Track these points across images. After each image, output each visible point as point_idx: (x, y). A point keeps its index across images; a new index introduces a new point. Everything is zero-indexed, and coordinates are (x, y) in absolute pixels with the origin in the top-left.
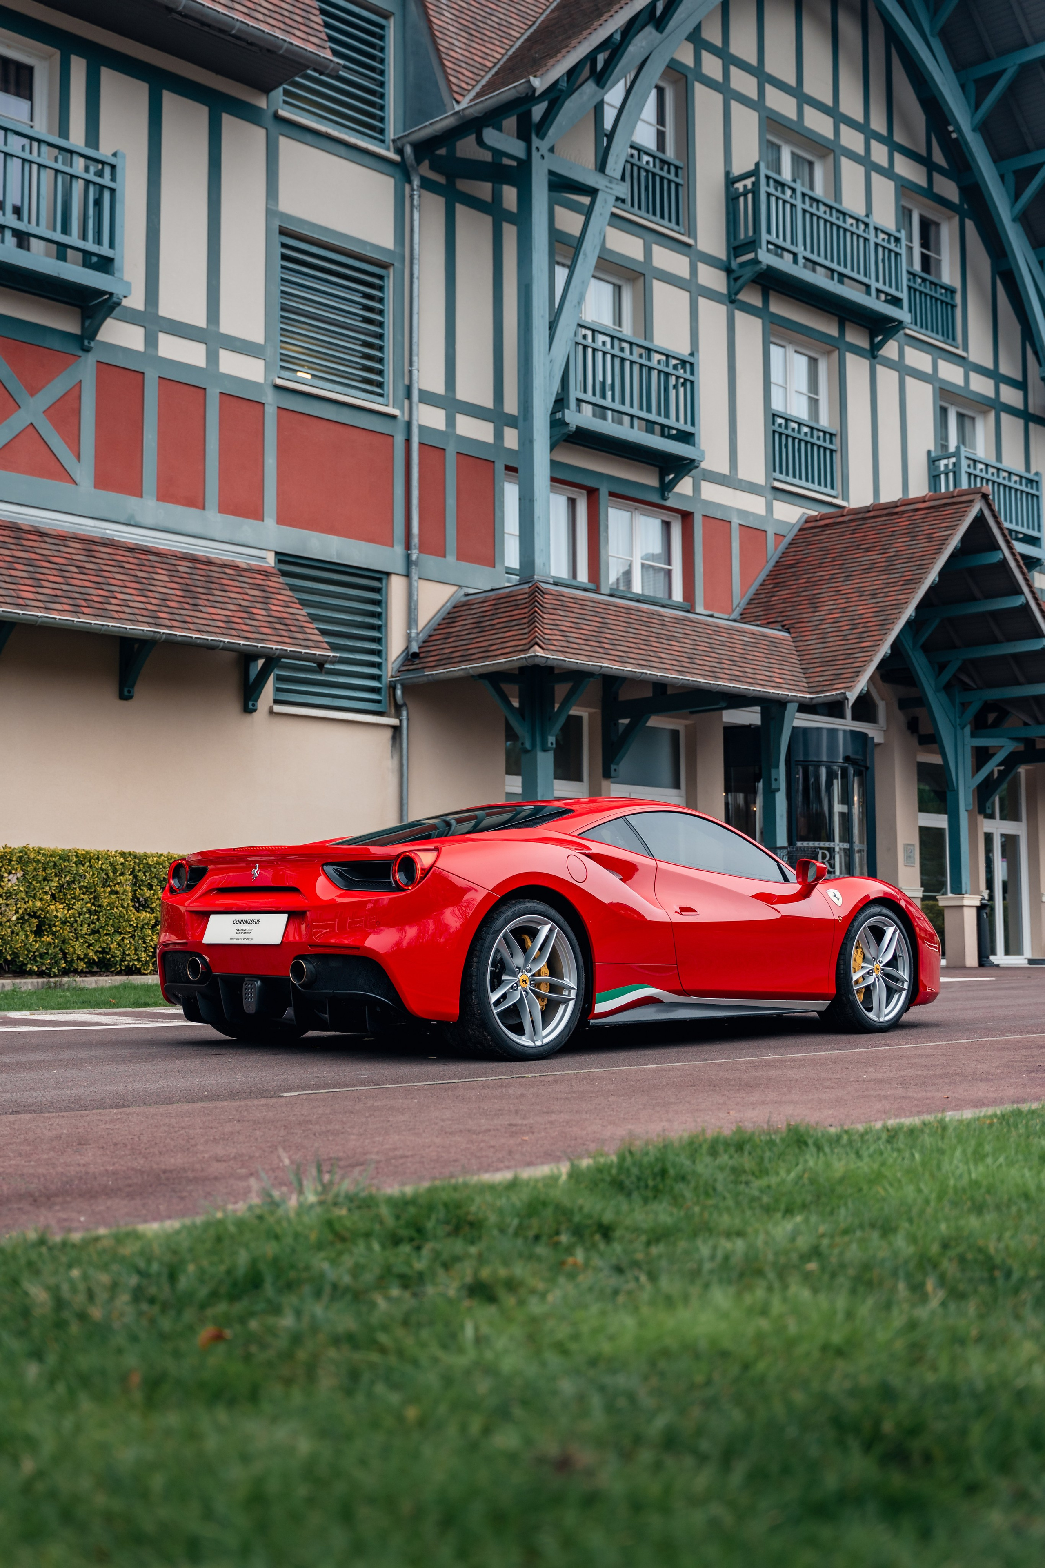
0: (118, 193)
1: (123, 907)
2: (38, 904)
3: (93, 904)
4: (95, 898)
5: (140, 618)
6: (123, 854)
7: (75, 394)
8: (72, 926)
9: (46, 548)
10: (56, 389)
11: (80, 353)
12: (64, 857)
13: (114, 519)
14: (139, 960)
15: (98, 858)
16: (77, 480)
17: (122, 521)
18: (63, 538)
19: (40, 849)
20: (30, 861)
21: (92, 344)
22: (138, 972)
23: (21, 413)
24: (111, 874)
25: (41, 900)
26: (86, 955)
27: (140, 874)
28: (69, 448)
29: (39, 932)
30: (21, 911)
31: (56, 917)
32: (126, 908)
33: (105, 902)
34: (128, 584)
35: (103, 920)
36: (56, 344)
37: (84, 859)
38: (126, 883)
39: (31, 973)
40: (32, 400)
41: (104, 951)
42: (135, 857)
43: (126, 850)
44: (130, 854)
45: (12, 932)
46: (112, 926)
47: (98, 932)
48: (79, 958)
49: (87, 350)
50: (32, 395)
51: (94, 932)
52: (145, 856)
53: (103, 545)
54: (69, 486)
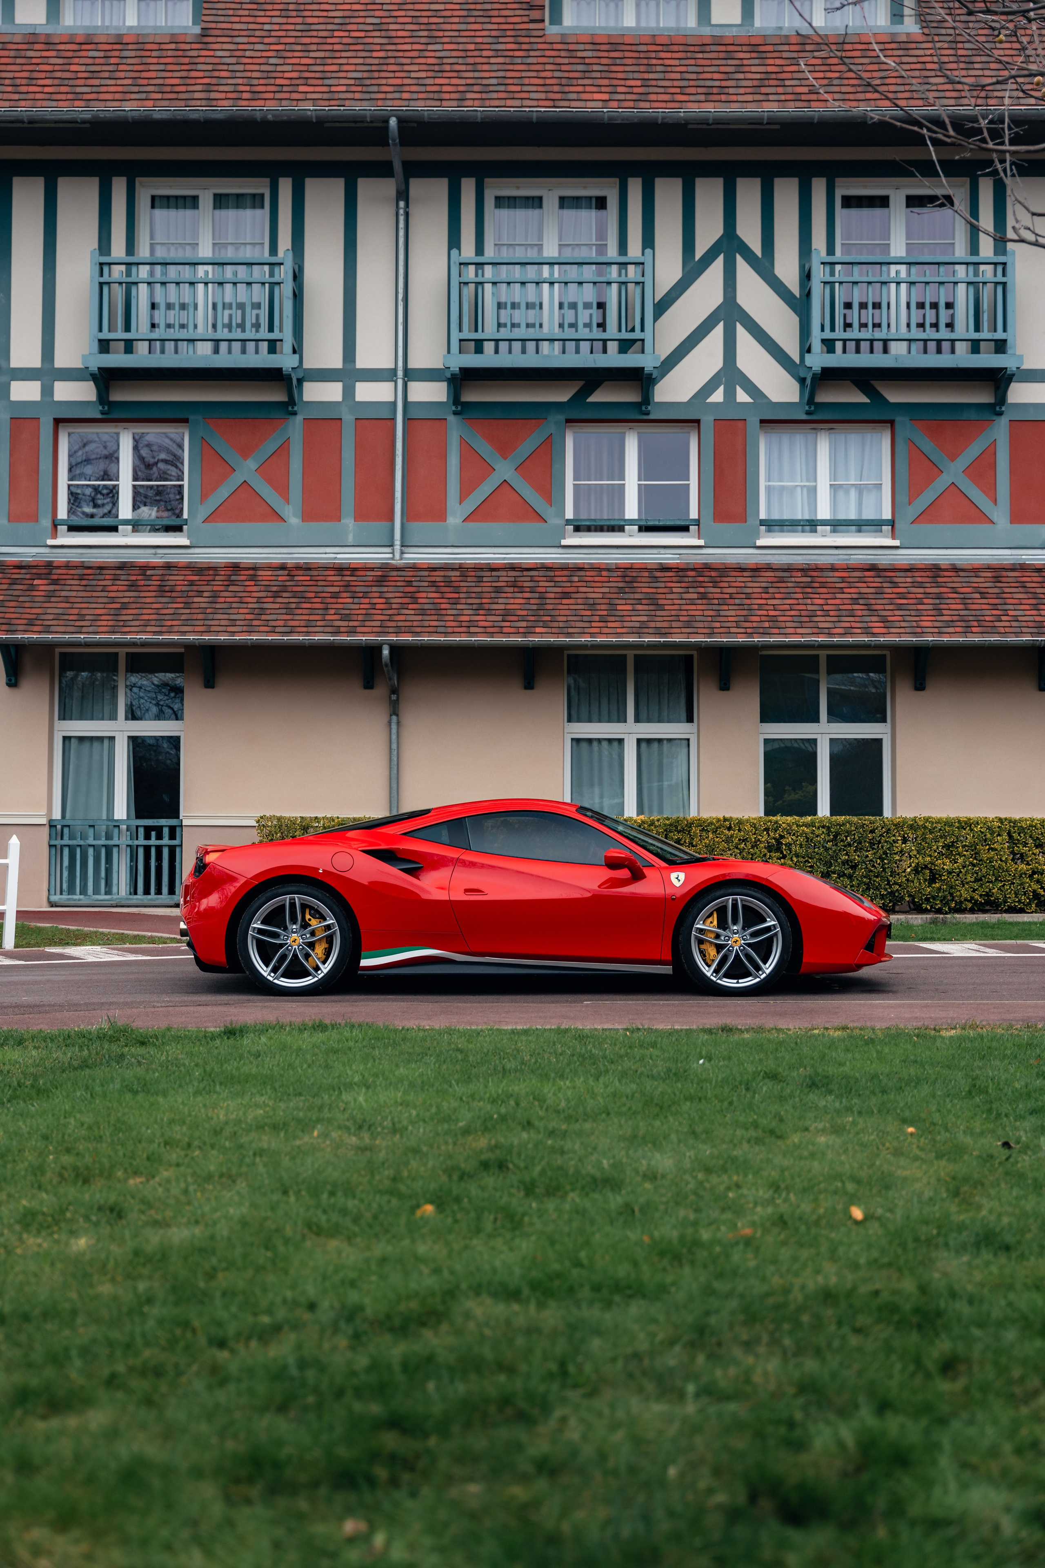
0: (1009, 286)
1: (1001, 860)
2: (928, 859)
3: (975, 858)
4: (976, 853)
5: (1024, 630)
6: (1001, 820)
7: (991, 451)
8: (958, 875)
9: (957, 582)
10: (974, 450)
11: (994, 418)
12: (948, 823)
13: (1029, 545)
14: (1019, 902)
15: (978, 823)
16: (995, 520)
17: (1037, 546)
18: (976, 570)
19: (930, 818)
20: (919, 827)
21: (1003, 408)
22: (1021, 911)
23: (944, 475)
24: (989, 836)
25: (931, 856)
26: (972, 898)
27: (1015, 835)
28: (987, 496)
29: (932, 880)
30: (913, 865)
31: (943, 869)
32: (1006, 862)
33: (985, 857)
34: (1024, 601)
35: (984, 870)
36: (973, 415)
37: (968, 824)
38: (1001, 842)
39: (926, 911)
40: (952, 465)
41: (987, 895)
42: (1010, 821)
43: (1003, 816)
44: (1006, 819)
45: (908, 880)
46: (993, 875)
47: (981, 880)
48: (966, 900)
49: (1000, 414)
50: (953, 461)
51: (976, 880)
52: (1020, 820)
53: (1013, 570)
54: (987, 526)
